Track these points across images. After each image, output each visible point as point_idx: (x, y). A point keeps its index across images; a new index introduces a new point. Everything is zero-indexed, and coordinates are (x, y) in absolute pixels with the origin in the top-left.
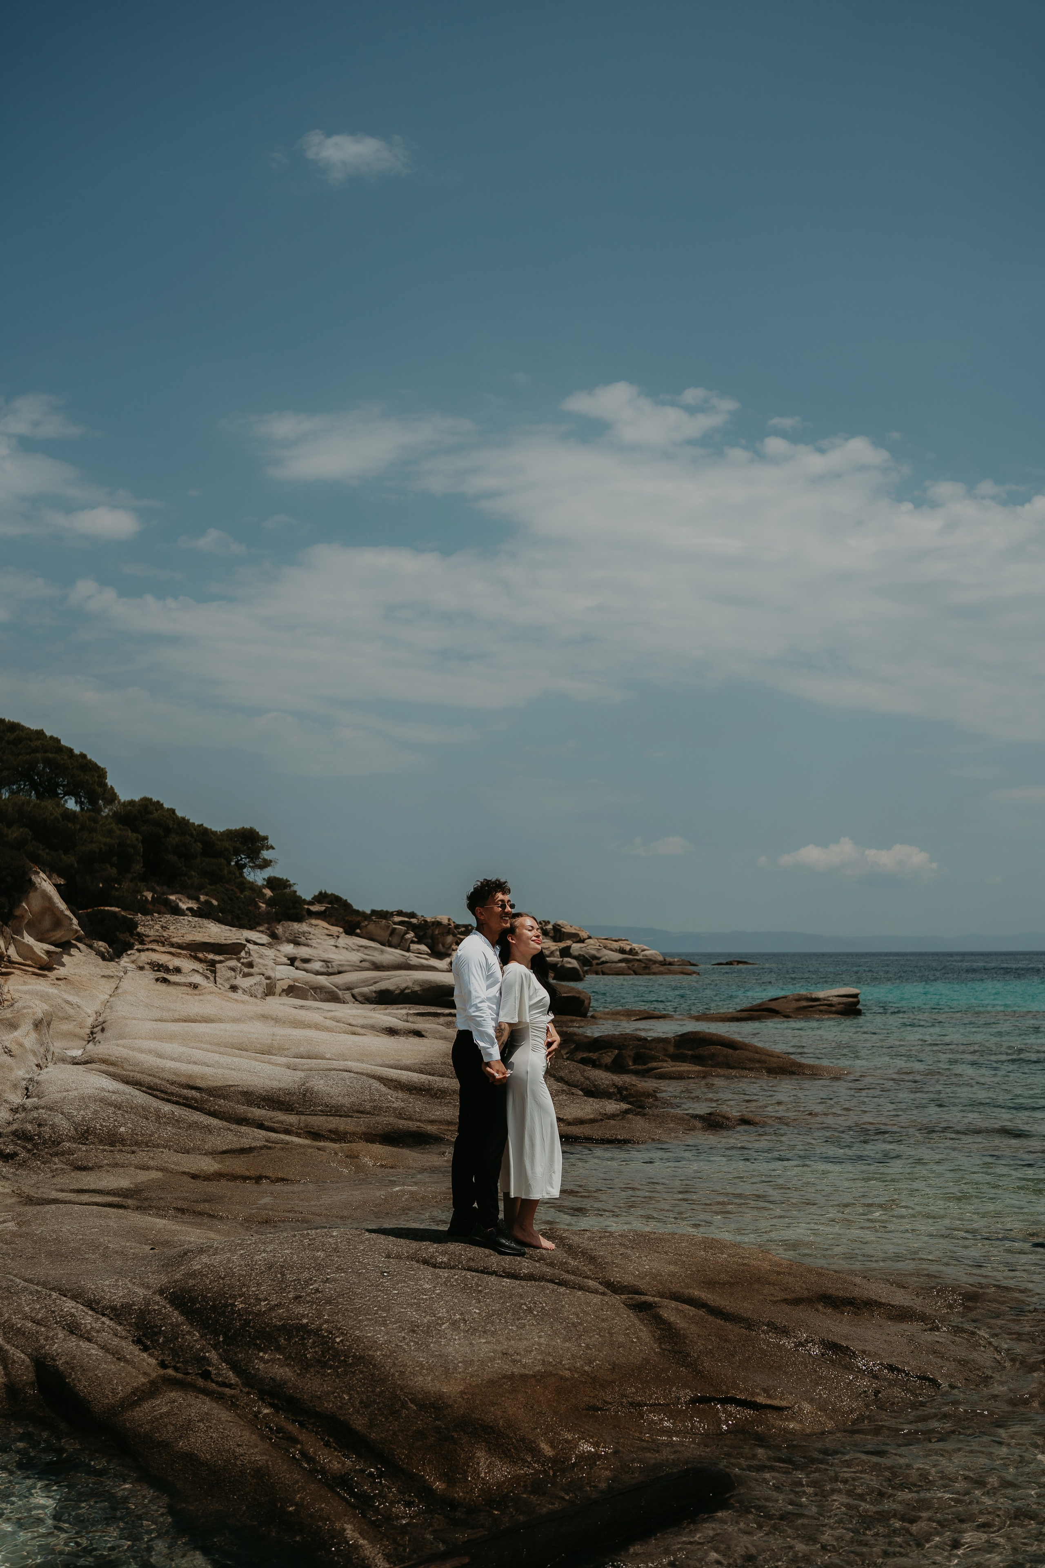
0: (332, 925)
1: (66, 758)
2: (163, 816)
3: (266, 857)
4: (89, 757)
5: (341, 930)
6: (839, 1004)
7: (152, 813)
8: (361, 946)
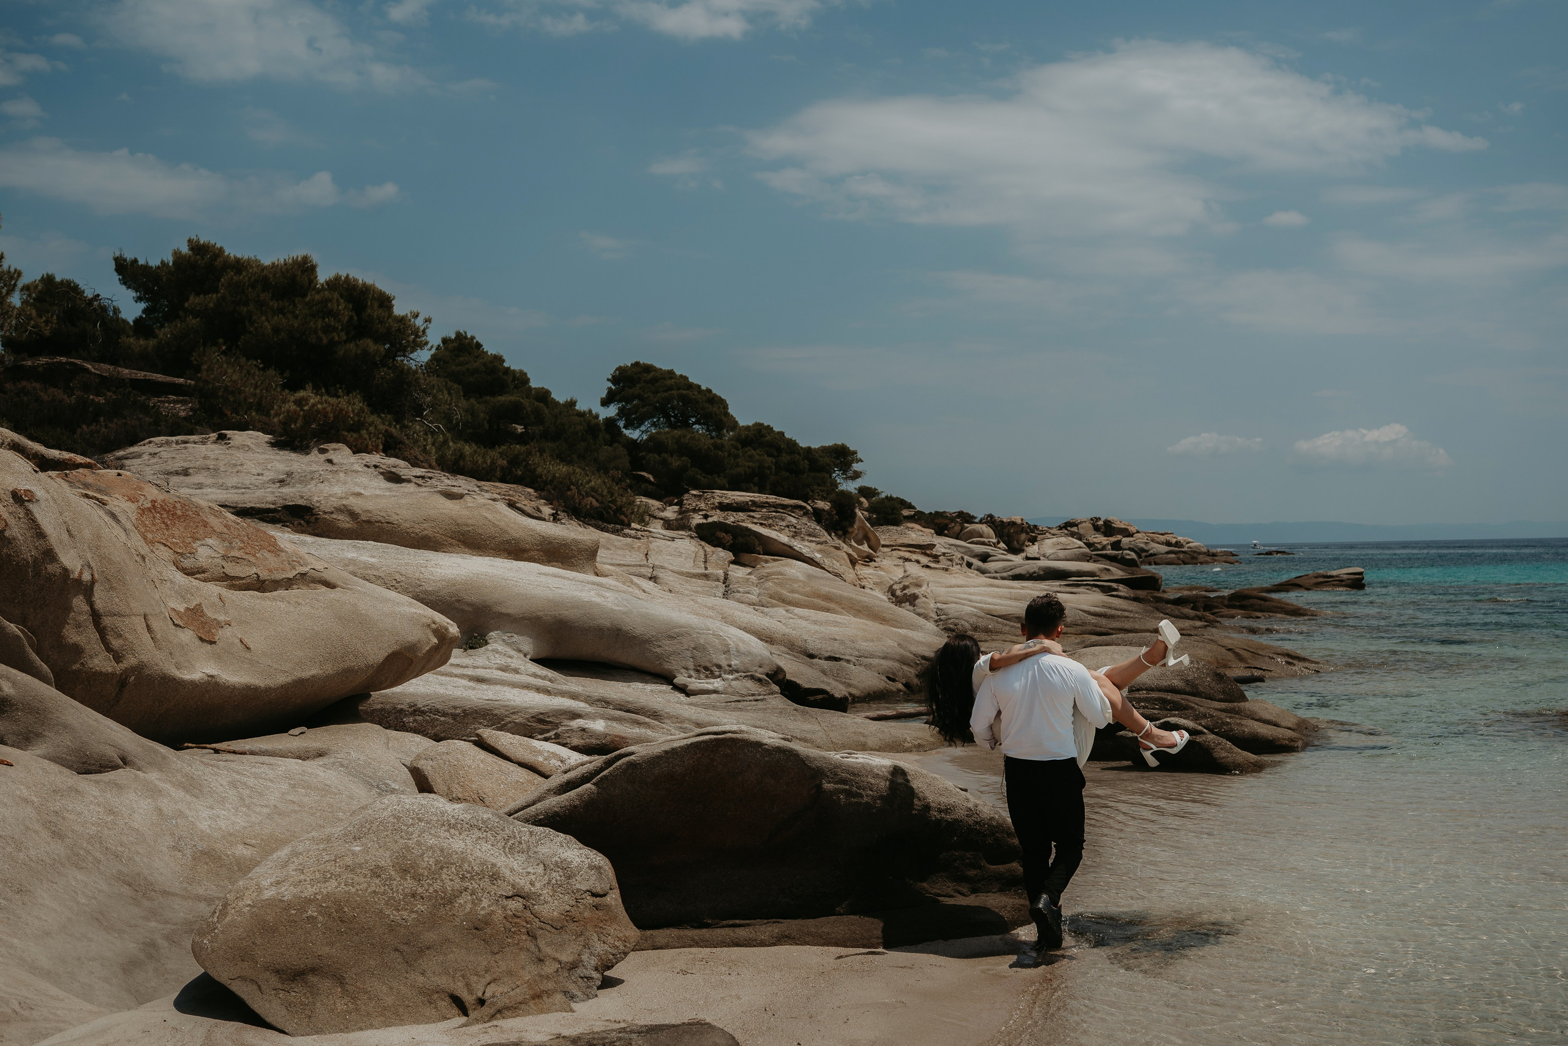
0: (924, 527)
1: (696, 393)
2: (776, 438)
3: (856, 469)
4: (714, 392)
5: (933, 531)
6: (1348, 579)
7: (765, 437)
8: (952, 545)
